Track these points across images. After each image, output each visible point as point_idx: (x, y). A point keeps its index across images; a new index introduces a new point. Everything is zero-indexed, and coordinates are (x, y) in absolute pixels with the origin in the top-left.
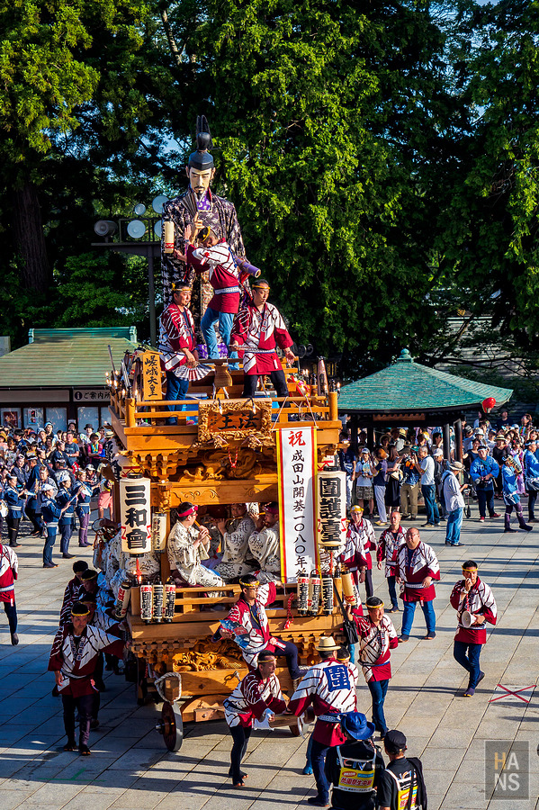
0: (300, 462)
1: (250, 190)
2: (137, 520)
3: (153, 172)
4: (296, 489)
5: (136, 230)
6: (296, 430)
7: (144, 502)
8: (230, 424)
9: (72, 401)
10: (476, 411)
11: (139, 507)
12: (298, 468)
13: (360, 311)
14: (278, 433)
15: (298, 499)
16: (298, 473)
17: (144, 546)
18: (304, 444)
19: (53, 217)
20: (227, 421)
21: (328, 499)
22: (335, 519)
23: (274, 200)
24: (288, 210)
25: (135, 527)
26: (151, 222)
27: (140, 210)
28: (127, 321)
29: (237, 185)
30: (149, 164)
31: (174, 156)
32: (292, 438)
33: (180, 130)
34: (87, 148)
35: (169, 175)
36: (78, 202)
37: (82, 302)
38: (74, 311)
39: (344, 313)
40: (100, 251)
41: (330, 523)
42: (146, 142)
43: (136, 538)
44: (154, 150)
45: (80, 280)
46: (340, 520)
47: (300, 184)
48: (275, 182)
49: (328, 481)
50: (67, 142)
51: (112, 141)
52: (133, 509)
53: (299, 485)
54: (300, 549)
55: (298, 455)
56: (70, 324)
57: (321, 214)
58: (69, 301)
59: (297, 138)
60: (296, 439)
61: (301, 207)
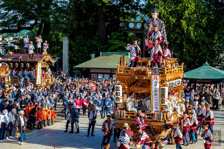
0: (156, 84)
1: (164, 15)
2: (118, 95)
3: (137, 9)
4: (155, 90)
5: (131, 25)
6: (155, 76)
7: (119, 90)
8: (139, 73)
9: (111, 73)
11: (118, 92)
12: (156, 85)
13: (194, 50)
14: (151, 76)
15: (156, 93)
16: (155, 87)
17: (119, 101)
18: (157, 79)
19: (108, 21)
20: (138, 73)
21: (162, 93)
22: (164, 98)
23: (171, 18)
24: (174, 21)
25: (117, 96)
26: (135, 23)
27: (133, 20)
29: (160, 14)
30: (136, 7)
31: (143, 5)
32: (154, 78)
34: (119, 2)
35: (141, 10)
36: (116, 17)
37: (115, 45)
38: (113, 47)
39: (189, 51)
40: (121, 31)
41: (163, 99)
43: (117, 99)
44: (137, 3)
45: (115, 39)
46: (165, 99)
47: (178, 14)
48: (171, 13)
49: (162, 89)
52: (117, 92)
53: (156, 90)
54: (156, 105)
55: (156, 82)
56: (112, 51)
57: (184, 23)
58: (112, 45)
59: (178, 1)
60: (155, 78)
61: (178, 20)
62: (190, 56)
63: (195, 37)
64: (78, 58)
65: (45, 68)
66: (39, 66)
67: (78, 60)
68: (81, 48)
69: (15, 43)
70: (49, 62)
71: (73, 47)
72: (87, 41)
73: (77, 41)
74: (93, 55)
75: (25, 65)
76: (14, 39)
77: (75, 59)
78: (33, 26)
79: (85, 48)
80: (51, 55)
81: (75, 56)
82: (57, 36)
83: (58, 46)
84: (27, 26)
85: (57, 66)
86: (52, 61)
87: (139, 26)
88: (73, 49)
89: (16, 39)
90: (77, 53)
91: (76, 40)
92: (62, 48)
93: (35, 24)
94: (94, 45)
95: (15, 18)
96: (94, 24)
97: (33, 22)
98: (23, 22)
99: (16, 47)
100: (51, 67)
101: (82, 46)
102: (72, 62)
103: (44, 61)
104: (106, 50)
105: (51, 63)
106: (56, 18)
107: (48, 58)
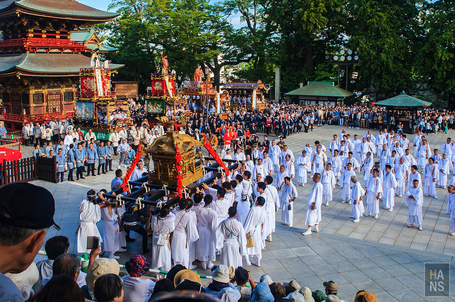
3: (341, 44)
5: (336, 58)
9: (317, 99)
10: (422, 107)
13: (392, 80)
19: (315, 54)
23: (371, 52)
24: (375, 54)
26: (339, 56)
27: (337, 53)
28: (332, 80)
29: (361, 48)
30: (340, 42)
31: (346, 40)
33: (348, 34)
34: (325, 38)
35: (345, 45)
36: (322, 51)
37: (321, 76)
38: (319, 77)
39: (388, 81)
40: (326, 63)
42: (340, 36)
44: (341, 39)
45: (321, 70)
47: (378, 48)
48: (372, 47)
50: (320, 36)
51: (331, 36)
56: (318, 81)
57: (383, 56)
58: (318, 75)
59: (378, 36)
61: (378, 54)
62: (389, 86)
63: (394, 68)
64: (288, 86)
65: (260, 95)
66: (255, 93)
67: (288, 88)
68: (291, 78)
69: (234, 73)
70: (263, 90)
71: (284, 77)
72: (296, 72)
73: (288, 71)
74: (301, 84)
75: (242, 92)
76: (234, 70)
77: (285, 87)
78: (250, 59)
79: (295, 78)
80: (265, 84)
81: (285, 85)
82: (271, 68)
83: (272, 76)
84: (245, 59)
85: (270, 93)
86: (265, 89)
87: (343, 59)
88: (284, 78)
89: (236, 70)
90: (288, 83)
91: (286, 71)
92: (274, 78)
93: (252, 57)
94: (303, 75)
95: (235, 52)
96: (303, 57)
97: (250, 55)
98: (242, 55)
99: (236, 77)
100: (265, 94)
101: (292, 76)
102: (283, 90)
103: (259, 88)
104: (312, 80)
105: (265, 90)
106: (270, 52)
107: (262, 86)
